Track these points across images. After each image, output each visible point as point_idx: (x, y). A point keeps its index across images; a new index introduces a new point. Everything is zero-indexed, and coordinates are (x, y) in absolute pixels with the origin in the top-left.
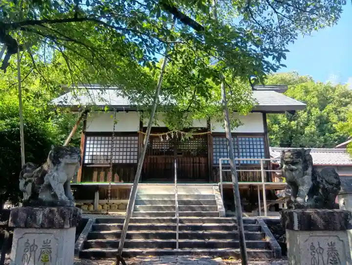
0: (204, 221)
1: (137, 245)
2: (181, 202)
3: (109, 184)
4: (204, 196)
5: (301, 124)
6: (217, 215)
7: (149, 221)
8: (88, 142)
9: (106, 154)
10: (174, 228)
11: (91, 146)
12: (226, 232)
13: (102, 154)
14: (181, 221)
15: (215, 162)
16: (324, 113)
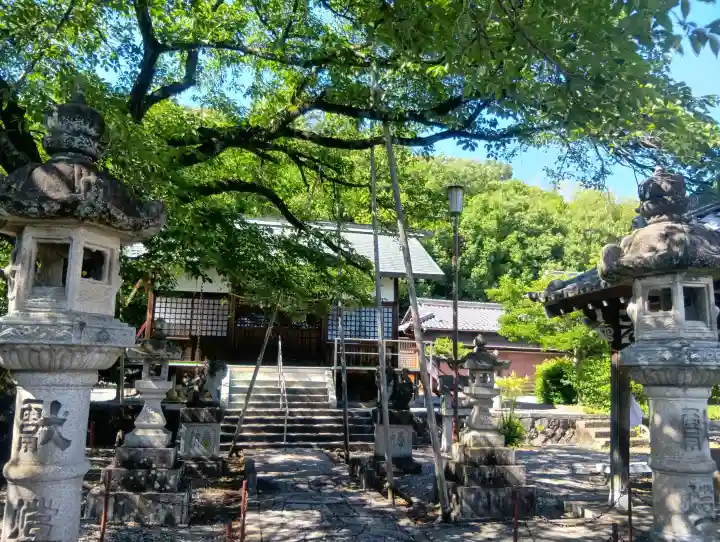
0: (313, 414)
1: (244, 439)
2: (289, 391)
3: (195, 365)
4: (315, 383)
5: (467, 262)
6: (328, 406)
7: (257, 413)
8: (157, 305)
9: (183, 322)
10: (282, 421)
11: (163, 310)
12: (336, 425)
13: (178, 321)
14: (291, 414)
15: (329, 338)
16: (504, 245)
